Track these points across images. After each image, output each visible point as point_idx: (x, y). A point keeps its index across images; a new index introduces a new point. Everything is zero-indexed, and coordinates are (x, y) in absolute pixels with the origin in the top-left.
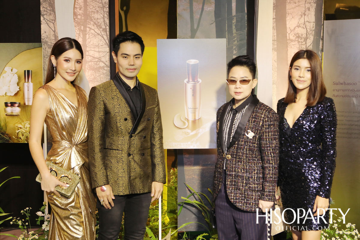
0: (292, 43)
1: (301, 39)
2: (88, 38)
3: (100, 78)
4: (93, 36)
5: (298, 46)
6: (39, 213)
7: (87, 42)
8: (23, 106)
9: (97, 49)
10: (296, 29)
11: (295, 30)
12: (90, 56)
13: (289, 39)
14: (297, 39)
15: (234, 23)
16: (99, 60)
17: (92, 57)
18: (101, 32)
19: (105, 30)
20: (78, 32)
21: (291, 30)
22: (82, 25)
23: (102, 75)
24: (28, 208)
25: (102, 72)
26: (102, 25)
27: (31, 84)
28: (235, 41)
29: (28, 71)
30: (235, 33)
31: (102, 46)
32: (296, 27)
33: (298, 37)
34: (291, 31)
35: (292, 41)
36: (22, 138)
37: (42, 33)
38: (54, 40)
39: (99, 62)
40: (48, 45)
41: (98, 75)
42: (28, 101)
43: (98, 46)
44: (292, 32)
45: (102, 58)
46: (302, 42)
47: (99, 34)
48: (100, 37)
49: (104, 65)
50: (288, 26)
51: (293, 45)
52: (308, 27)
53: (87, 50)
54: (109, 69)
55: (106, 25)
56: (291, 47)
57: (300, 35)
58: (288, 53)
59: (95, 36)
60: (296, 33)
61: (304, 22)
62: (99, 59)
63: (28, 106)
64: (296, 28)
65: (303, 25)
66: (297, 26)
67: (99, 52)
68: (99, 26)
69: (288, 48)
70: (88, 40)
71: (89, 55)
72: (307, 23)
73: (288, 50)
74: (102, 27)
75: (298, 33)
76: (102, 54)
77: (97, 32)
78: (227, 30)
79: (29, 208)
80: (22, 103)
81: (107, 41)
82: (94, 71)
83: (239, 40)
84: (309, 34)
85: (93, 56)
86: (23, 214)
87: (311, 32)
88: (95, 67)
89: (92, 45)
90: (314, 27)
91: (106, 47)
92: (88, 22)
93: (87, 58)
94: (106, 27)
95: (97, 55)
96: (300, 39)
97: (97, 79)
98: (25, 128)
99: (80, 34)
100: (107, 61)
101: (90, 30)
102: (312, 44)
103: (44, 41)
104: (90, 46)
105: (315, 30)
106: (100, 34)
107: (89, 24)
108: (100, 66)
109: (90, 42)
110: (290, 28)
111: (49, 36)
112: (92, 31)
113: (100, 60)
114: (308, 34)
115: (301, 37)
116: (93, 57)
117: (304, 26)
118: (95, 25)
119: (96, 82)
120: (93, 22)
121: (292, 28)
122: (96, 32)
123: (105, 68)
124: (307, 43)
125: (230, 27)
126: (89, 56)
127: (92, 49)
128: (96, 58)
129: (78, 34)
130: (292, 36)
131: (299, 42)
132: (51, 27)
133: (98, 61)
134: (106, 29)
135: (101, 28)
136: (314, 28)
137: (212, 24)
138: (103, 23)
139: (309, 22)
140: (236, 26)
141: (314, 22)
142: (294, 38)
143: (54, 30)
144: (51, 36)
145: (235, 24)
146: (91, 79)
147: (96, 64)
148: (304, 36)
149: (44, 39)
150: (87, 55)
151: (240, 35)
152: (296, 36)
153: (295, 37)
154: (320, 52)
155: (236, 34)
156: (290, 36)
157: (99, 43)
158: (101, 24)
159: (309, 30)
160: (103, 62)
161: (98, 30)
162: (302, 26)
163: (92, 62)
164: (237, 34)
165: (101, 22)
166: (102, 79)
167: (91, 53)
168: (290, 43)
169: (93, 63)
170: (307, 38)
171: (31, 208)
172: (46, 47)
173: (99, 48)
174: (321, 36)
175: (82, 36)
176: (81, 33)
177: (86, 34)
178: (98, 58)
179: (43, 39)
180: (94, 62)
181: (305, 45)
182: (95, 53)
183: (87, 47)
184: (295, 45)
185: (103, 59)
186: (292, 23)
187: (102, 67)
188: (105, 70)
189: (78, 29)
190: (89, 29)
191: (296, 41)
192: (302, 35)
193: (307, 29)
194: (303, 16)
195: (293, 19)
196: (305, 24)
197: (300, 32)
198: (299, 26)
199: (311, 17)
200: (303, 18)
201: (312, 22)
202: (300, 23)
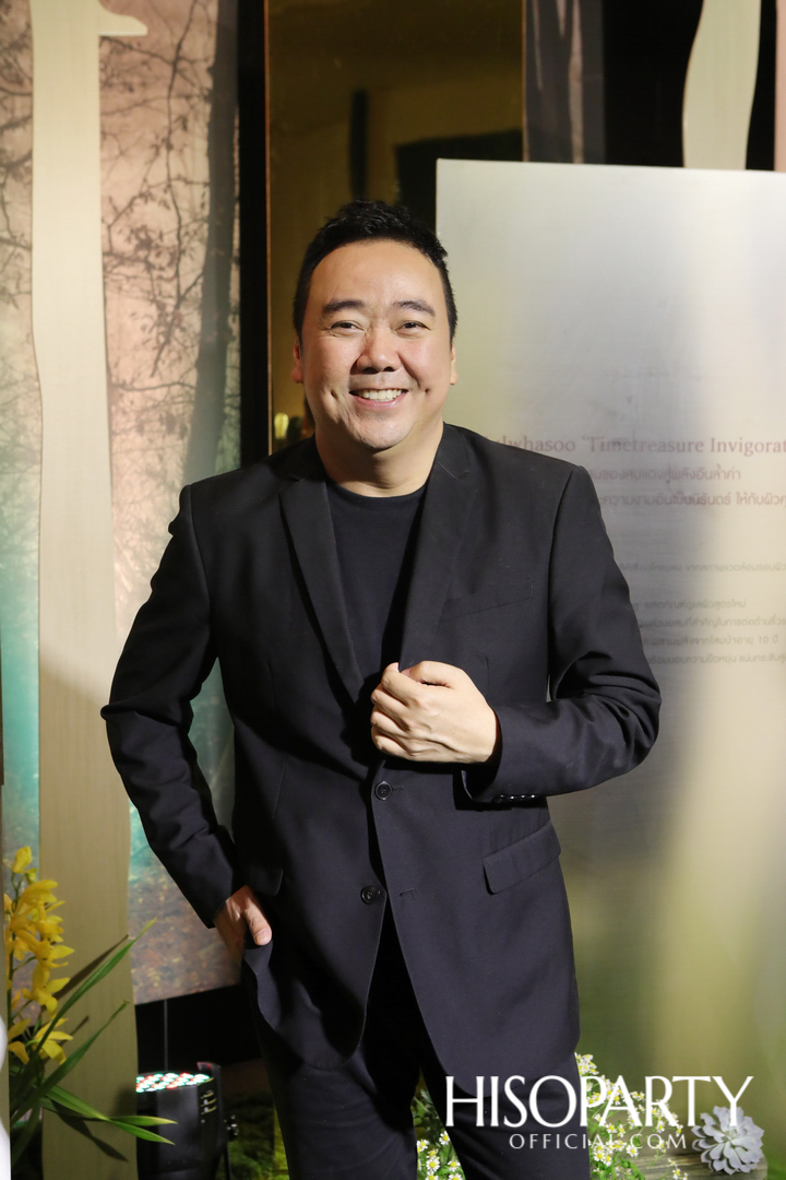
0: (122, 270)
1: (158, 255)
5: (147, 285)
10: (136, 209)
11: (132, 210)
13: (109, 253)
14: (142, 254)
21: (115, 208)
32: (134, 198)
33: (146, 244)
34: (118, 215)
35: (122, 259)
44: (123, 222)
46: (161, 269)
51: (128, 278)
52: (183, 205)
56: (120, 289)
57: (154, 236)
60: (139, 225)
61: (169, 179)
64: (139, 201)
65: (165, 191)
66: (142, 195)
69: (106, 294)
72: (179, 186)
73: (106, 298)
75: (144, 228)
84: (187, 233)
87: (194, 226)
90: (207, 207)
96: (153, 253)
102: (201, 281)
105: (210, 220)
114: (183, 232)
115: (158, 246)
117: (168, 197)
121: (121, 203)
124: (181, 273)
130: (122, 238)
131: (149, 267)
136: (206, 212)
139: (188, 182)
141: (205, 184)
142: (132, 247)
148: (170, 240)
152: (137, 237)
154: (230, 318)
156: (113, 237)
159: (186, 219)
162: (158, 193)
168: (115, 267)
170: (182, 252)
174: (231, 246)
181: (175, 282)
184: (135, 277)
191: (138, 260)
192: (161, 236)
193: (182, 213)
194: (163, 151)
195: (122, 161)
196: (169, 186)
197: (151, 224)
198: (145, 196)
199: (194, 161)
200: (161, 161)
201: (198, 183)
202: (151, 181)
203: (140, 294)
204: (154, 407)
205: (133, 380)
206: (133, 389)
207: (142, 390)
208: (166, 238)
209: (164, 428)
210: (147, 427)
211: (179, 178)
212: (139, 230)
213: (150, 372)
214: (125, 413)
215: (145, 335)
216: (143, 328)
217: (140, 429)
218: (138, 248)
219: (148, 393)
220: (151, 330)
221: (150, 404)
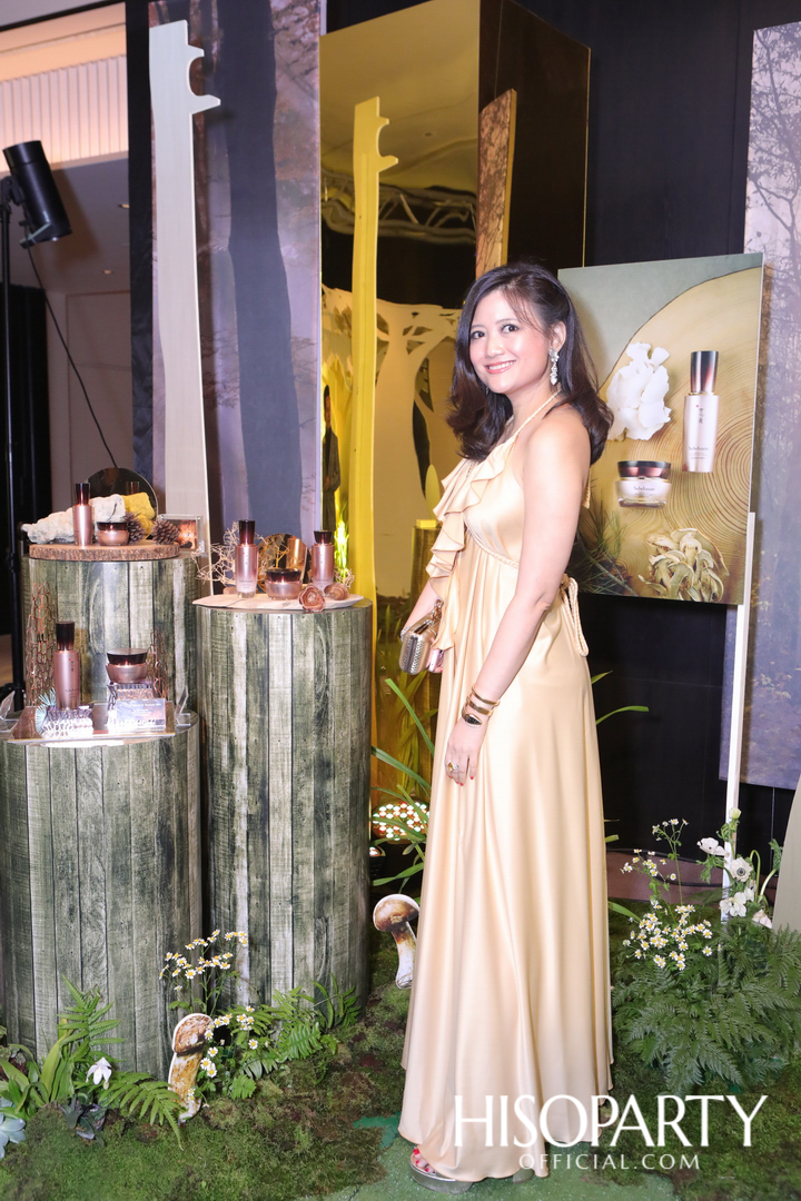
6: (708, 844)
8: (679, 476)
24: (675, 822)
27: (712, 401)
29: (706, 355)
36: (668, 581)
38: (786, 261)
42: (699, 457)
63: (695, 474)
79: (681, 822)
80: (676, 465)
86: (659, 839)
98: (679, 549)
111: (769, 247)
132: (780, 215)
143: (790, 225)
144: (780, 244)
171: (685, 822)
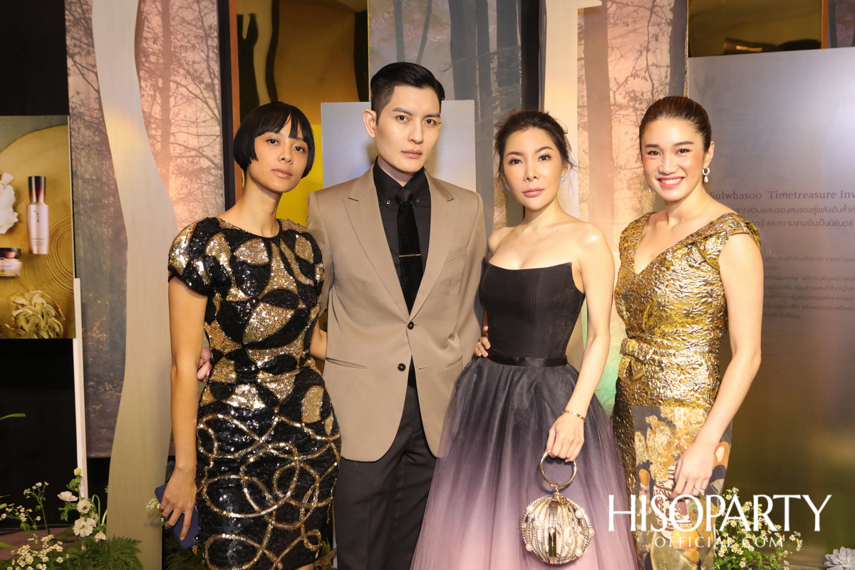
0: (622, 112)
1: (640, 104)
2: (174, 106)
3: (202, 192)
4: (185, 100)
5: (634, 118)
6: (66, 496)
7: (171, 113)
8: (27, 257)
9: (193, 130)
10: (629, 82)
11: (627, 83)
12: (180, 145)
13: (615, 104)
14: (631, 104)
15: (493, 69)
16: (198, 154)
17: (182, 148)
18: (202, 93)
19: (210, 87)
20: (151, 93)
21: (618, 83)
22: (160, 77)
23: (205, 187)
24: (40, 484)
25: (206, 181)
26: (203, 76)
27: (44, 208)
28: (495, 108)
29: (37, 179)
30: (497, 91)
31: (204, 122)
32: (628, 77)
33: (635, 99)
34: (619, 86)
35: (621, 107)
36: (26, 327)
37: (70, 94)
38: (97, 111)
39: (199, 157)
40: (85, 120)
41: (196, 186)
42: (39, 245)
43: (195, 123)
44: (622, 89)
45: (205, 149)
46: (642, 110)
47: (197, 97)
48: (200, 104)
49: (210, 164)
50: (611, 75)
51: (624, 116)
52: (655, 78)
53: (172, 131)
54: (221, 172)
55: (213, 76)
56: (620, 121)
57: (638, 95)
58: (613, 135)
59: (188, 100)
60: (630, 90)
61: (648, 66)
62: (199, 152)
63: (37, 256)
64: (630, 78)
65: (645, 72)
67: (198, 135)
68: (197, 79)
69: (613, 124)
70: (174, 111)
71: (176, 143)
72: (653, 69)
73: (612, 126)
74: (205, 80)
75: (633, 91)
76: (204, 141)
77: (194, 92)
78: (479, 84)
79: (43, 484)
80: (24, 250)
81: (216, 112)
82: (187, 179)
83: (504, 106)
84: (657, 91)
85: (185, 144)
86: (28, 497)
87: (662, 88)
88: (191, 169)
89: (182, 120)
90: (669, 78)
91: (214, 124)
92: (172, 70)
93: (171, 149)
94: (212, 80)
95: (193, 142)
96: (638, 103)
97: (195, 195)
98: (31, 305)
99: (155, 96)
100: (215, 156)
101: (177, 88)
103: (75, 112)
104: (177, 123)
105: (670, 84)
106: (201, 96)
107: (176, 73)
108: (202, 168)
109: (178, 114)
110: (615, 79)
111: (85, 102)
112: (183, 90)
113: (201, 153)
114: (654, 91)
115: (641, 99)
116: (186, 147)
117: (647, 75)
118: (189, 77)
119: (193, 202)
120: (184, 69)
121: (621, 80)
122: (191, 92)
123: (213, 172)
125: (485, 76)
126: (176, 145)
127: (183, 129)
128: (193, 149)
129: (151, 96)
130: (621, 97)
131: (635, 110)
132: (90, 81)
133: (196, 156)
134: (213, 84)
135: (202, 82)
136: (668, 80)
137: (445, 71)
138: (206, 72)
139: (657, 66)
140: (498, 74)
141: (668, 67)
142: (626, 101)
143: (96, 88)
144: (92, 101)
145: (495, 70)
146: (182, 196)
147: (193, 162)
148: (647, 96)
149: (76, 107)
150: (172, 143)
151: (507, 94)
152: (629, 96)
153: (628, 98)
155: (498, 94)
156: (617, 97)
157: (198, 115)
158: (201, 74)
159: (656, 84)
160: (207, 158)
161: (195, 86)
162: (642, 74)
163: (184, 157)
164: (500, 92)
165: (201, 70)
166: (207, 194)
167: (182, 138)
168: (617, 111)
169: (185, 160)
171: (46, 484)
172: (80, 125)
173: (197, 127)
175: (159, 101)
176: (157, 94)
177: (169, 97)
178: (196, 150)
179: (73, 109)
180: (188, 157)
182: (190, 137)
183: (171, 124)
184: (627, 115)
185: (208, 152)
186: (619, 68)
187: (205, 169)
188: (212, 175)
189: (151, 84)
190: (175, 85)
191: (629, 107)
192: (642, 94)
193: (654, 82)
194: (645, 53)
195: (622, 60)
196: (648, 69)
197: (637, 89)
198: (635, 76)
199: (662, 55)
200: (644, 57)
201: (664, 66)
202: (637, 69)
203: (630, 123)
204: (637, 177)
205: (625, 165)
206: (626, 169)
207: (629, 169)
208: (645, 95)
209: (642, 187)
210: (633, 187)
211: (653, 65)
212: (630, 92)
213: (635, 160)
214: (621, 180)
215: (633, 143)
216: (632, 139)
217: (629, 188)
218: (629, 101)
219: (634, 170)
220: (636, 140)
221: (635, 175)
